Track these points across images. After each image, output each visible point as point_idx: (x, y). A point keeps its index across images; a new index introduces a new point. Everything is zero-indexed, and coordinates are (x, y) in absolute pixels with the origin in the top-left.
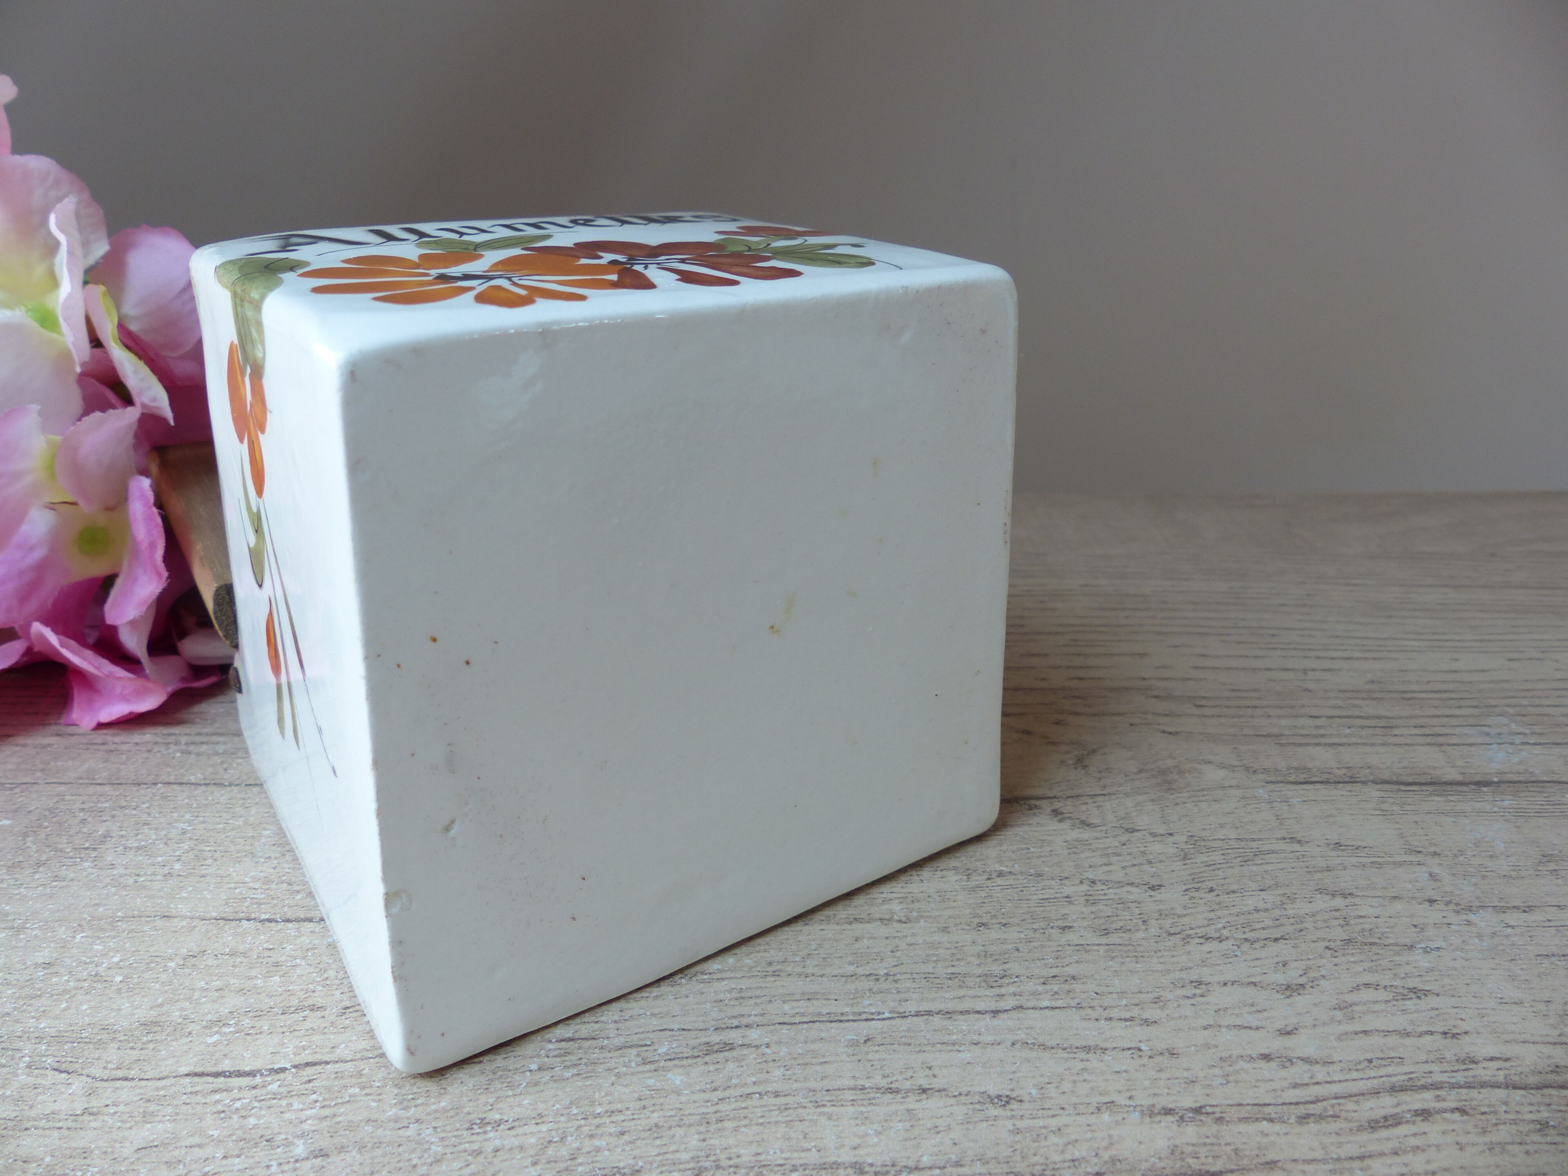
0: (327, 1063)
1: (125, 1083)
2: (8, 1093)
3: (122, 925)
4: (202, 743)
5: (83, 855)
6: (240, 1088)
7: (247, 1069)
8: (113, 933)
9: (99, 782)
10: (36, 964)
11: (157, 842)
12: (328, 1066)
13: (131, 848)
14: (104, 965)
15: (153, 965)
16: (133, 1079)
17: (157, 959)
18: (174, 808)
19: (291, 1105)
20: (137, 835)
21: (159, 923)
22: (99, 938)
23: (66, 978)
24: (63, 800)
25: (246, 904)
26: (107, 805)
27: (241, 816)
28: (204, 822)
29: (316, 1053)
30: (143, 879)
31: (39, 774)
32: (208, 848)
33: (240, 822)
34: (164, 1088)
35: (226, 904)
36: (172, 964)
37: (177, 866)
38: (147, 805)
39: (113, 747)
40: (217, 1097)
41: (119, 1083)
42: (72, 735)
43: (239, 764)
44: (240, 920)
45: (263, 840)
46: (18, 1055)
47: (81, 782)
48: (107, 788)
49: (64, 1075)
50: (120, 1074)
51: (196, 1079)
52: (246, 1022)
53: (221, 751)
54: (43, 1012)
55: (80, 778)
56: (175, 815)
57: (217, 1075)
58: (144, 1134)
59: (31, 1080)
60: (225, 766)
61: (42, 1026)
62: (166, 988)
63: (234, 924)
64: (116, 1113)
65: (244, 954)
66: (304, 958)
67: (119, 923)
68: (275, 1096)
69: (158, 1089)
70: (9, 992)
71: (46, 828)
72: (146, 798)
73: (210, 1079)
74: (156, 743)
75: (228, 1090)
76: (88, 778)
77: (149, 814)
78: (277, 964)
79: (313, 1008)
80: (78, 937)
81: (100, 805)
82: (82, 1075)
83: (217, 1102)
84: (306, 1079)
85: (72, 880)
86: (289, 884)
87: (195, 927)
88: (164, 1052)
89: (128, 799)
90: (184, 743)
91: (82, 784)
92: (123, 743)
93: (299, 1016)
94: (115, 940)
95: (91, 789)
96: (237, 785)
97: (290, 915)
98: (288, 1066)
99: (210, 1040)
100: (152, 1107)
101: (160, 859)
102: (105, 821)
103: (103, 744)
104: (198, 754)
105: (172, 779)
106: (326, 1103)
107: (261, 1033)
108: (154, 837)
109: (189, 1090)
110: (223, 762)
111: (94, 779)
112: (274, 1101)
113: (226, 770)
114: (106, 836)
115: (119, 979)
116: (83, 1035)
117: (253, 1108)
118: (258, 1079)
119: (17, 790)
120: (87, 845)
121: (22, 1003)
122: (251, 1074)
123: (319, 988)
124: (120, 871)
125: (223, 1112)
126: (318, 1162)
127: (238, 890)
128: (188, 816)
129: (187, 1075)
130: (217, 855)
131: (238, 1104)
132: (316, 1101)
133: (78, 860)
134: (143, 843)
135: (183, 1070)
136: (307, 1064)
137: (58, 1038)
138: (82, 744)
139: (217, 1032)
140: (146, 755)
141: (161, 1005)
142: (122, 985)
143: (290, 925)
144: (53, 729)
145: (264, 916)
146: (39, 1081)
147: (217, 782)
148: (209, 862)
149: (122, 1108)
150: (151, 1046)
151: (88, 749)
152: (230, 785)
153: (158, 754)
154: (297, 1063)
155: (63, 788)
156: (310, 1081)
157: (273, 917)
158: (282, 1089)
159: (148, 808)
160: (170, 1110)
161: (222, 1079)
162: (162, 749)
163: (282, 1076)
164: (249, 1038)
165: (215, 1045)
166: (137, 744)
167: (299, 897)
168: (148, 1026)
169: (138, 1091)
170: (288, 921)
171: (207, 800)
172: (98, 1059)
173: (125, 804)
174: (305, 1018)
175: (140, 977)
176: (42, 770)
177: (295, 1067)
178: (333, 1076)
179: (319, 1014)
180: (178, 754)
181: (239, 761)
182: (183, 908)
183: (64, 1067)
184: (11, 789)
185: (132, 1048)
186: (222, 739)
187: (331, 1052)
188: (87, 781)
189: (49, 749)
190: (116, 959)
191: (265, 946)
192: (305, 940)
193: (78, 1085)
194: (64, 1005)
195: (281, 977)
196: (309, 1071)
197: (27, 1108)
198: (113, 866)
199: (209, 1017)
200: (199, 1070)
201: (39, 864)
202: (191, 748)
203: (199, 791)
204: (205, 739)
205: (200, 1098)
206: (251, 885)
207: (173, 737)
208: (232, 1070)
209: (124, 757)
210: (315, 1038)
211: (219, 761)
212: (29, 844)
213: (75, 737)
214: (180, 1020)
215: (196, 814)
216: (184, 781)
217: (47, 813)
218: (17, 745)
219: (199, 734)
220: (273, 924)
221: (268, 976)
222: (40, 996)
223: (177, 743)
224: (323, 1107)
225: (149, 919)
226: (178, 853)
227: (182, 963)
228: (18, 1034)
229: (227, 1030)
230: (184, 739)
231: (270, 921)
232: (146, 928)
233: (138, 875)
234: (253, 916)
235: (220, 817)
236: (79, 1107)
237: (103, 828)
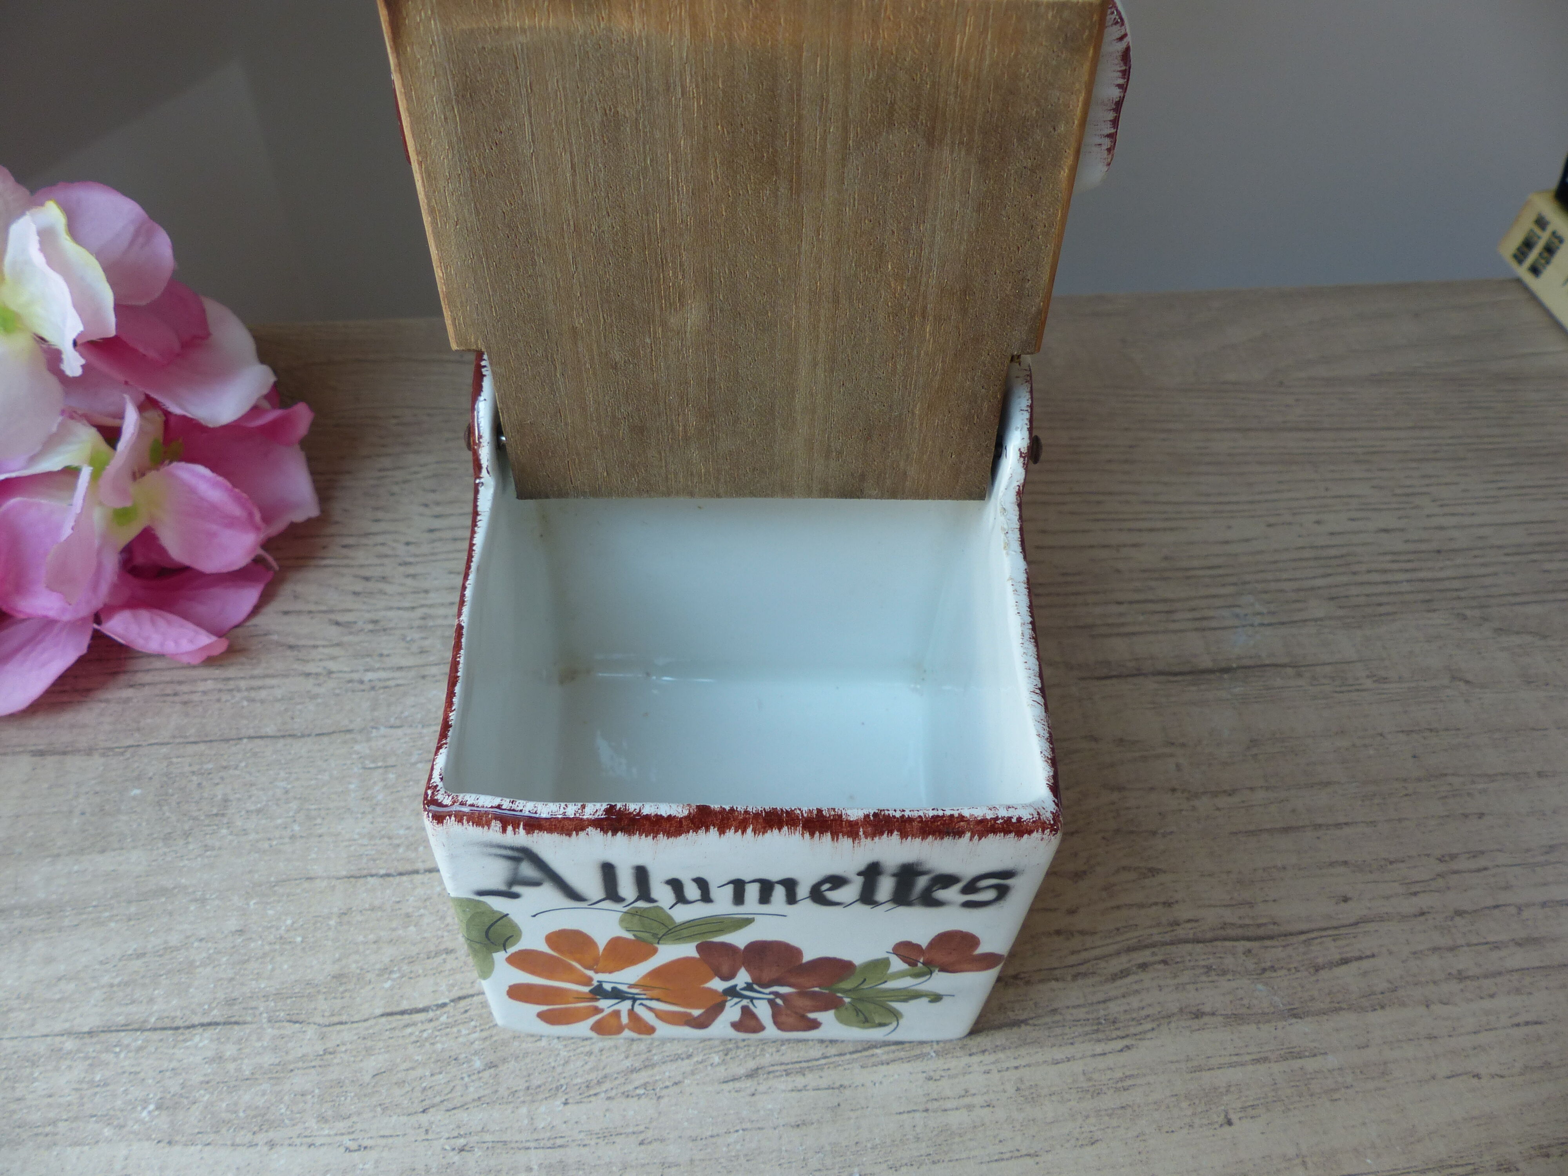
0: (472, 996)
1: (342, 1027)
2: (265, 1044)
3: (279, 890)
4: (260, 688)
5: (217, 822)
6: (422, 1022)
7: (421, 1006)
8: (276, 898)
9: (192, 739)
10: (231, 932)
11: (270, 803)
12: (475, 998)
13: (252, 812)
14: (283, 928)
15: (319, 925)
16: (346, 1023)
17: (320, 919)
18: (268, 765)
19: (459, 1031)
20: (250, 797)
21: (306, 885)
22: (267, 903)
23: (260, 942)
24: (171, 763)
25: (364, 861)
26: (210, 766)
27: (325, 771)
28: (297, 779)
29: (462, 989)
30: (274, 843)
31: (137, 735)
32: (313, 807)
33: (326, 777)
34: (371, 1027)
35: (349, 862)
36: (332, 923)
37: (296, 828)
38: (243, 764)
39: (186, 698)
40: (409, 1030)
41: (339, 1027)
42: (143, 685)
43: (300, 711)
44: (365, 876)
45: (353, 795)
46: (257, 1012)
47: (178, 740)
48: (202, 747)
49: (297, 1025)
50: (336, 1019)
51: (390, 1018)
52: (405, 968)
53: (279, 697)
54: (258, 974)
55: (174, 737)
56: (271, 772)
57: (403, 1013)
58: (373, 1063)
59: (276, 1032)
60: (290, 713)
61: (262, 986)
62: (337, 944)
63: (362, 881)
64: (346, 1051)
65: (380, 908)
66: (425, 907)
67: (276, 888)
68: (448, 1026)
69: (367, 1029)
70: (224, 959)
71: (172, 795)
72: (240, 756)
73: (399, 1017)
74: (220, 691)
75: (414, 1024)
76: (181, 737)
77: (250, 773)
78: (408, 915)
79: (448, 952)
80: (252, 903)
81: (205, 767)
82: (309, 1023)
83: (411, 1034)
84: (463, 1010)
85: (220, 848)
86: (390, 838)
87: (334, 886)
88: (358, 999)
89: (226, 757)
90: (244, 688)
91: (179, 743)
92: (192, 692)
93: (439, 960)
94: (281, 904)
95: (191, 749)
96: (309, 735)
97: (401, 869)
98: (447, 1001)
99: (387, 985)
100: (369, 1043)
101: (279, 821)
102: (217, 784)
103: (175, 694)
104: (262, 702)
105: (251, 732)
106: (483, 1027)
107: (419, 976)
108: (265, 798)
109: (389, 1027)
110: (286, 710)
111: (186, 737)
112: (448, 1030)
113: (293, 718)
115: (299, 939)
116: (297, 991)
117: (436, 1037)
118: (431, 1014)
119: (128, 755)
120: (215, 811)
121: (238, 968)
122: (425, 1010)
123: (446, 934)
124: (252, 836)
125: (418, 1041)
126: (492, 1070)
127: (352, 848)
128: (282, 774)
129: (382, 1015)
130: (323, 813)
131: (425, 1035)
132: (476, 1027)
133: (215, 827)
134: (259, 805)
135: (378, 1012)
136: (460, 998)
137: (279, 995)
138: (157, 695)
139: (389, 979)
140: (218, 705)
141: (339, 960)
142: (304, 945)
143: (405, 878)
144: (123, 679)
145: (382, 872)
146: (282, 1032)
147: (291, 732)
148: (319, 821)
149: (349, 1046)
150: (347, 994)
151: (164, 702)
152: (303, 736)
153: (228, 704)
154: (453, 998)
155: (164, 750)
156: (466, 1011)
157: (389, 872)
158: (450, 1020)
159: (246, 766)
160: (381, 1044)
161: (406, 1017)
162: (228, 697)
163: (446, 1009)
164: (412, 981)
165: (392, 988)
166: (204, 693)
167: (401, 850)
168: (339, 977)
169: (354, 1032)
170: (401, 874)
171: (290, 754)
172: (315, 1009)
173: (225, 764)
174: (445, 961)
175: (313, 937)
176: (138, 730)
177: (452, 1001)
178: (480, 1006)
179: (453, 956)
180: (245, 703)
181: (299, 707)
182: (317, 869)
183: (294, 1018)
184: (122, 754)
185: (335, 998)
186: (273, 682)
187: (472, 987)
188: (181, 740)
189: (131, 704)
190: (289, 922)
191: (394, 899)
192: (420, 891)
193: (311, 1032)
194: (270, 967)
195: (415, 926)
196: (463, 1003)
197: (284, 1054)
198: (245, 832)
199: (378, 966)
200: (388, 1010)
201: (187, 834)
202: (253, 694)
203: (281, 743)
204: (259, 683)
205: (397, 1033)
206: (360, 842)
207: (231, 682)
208: (411, 1007)
209: (200, 709)
210: (458, 976)
211: (283, 708)
212: (167, 814)
213: (147, 687)
214: (358, 971)
215: (288, 770)
216: (263, 734)
217: (165, 779)
218: (101, 701)
219: (253, 677)
220: (391, 879)
221: (406, 927)
222: (248, 960)
223: (239, 690)
224: (482, 1030)
225: (298, 882)
226: (291, 814)
227: (338, 920)
228: (249, 995)
229: (395, 976)
230: (243, 684)
231: (388, 875)
232: (299, 891)
233: (269, 839)
234: (374, 872)
235: (309, 772)
236: (320, 1049)
237: (219, 792)
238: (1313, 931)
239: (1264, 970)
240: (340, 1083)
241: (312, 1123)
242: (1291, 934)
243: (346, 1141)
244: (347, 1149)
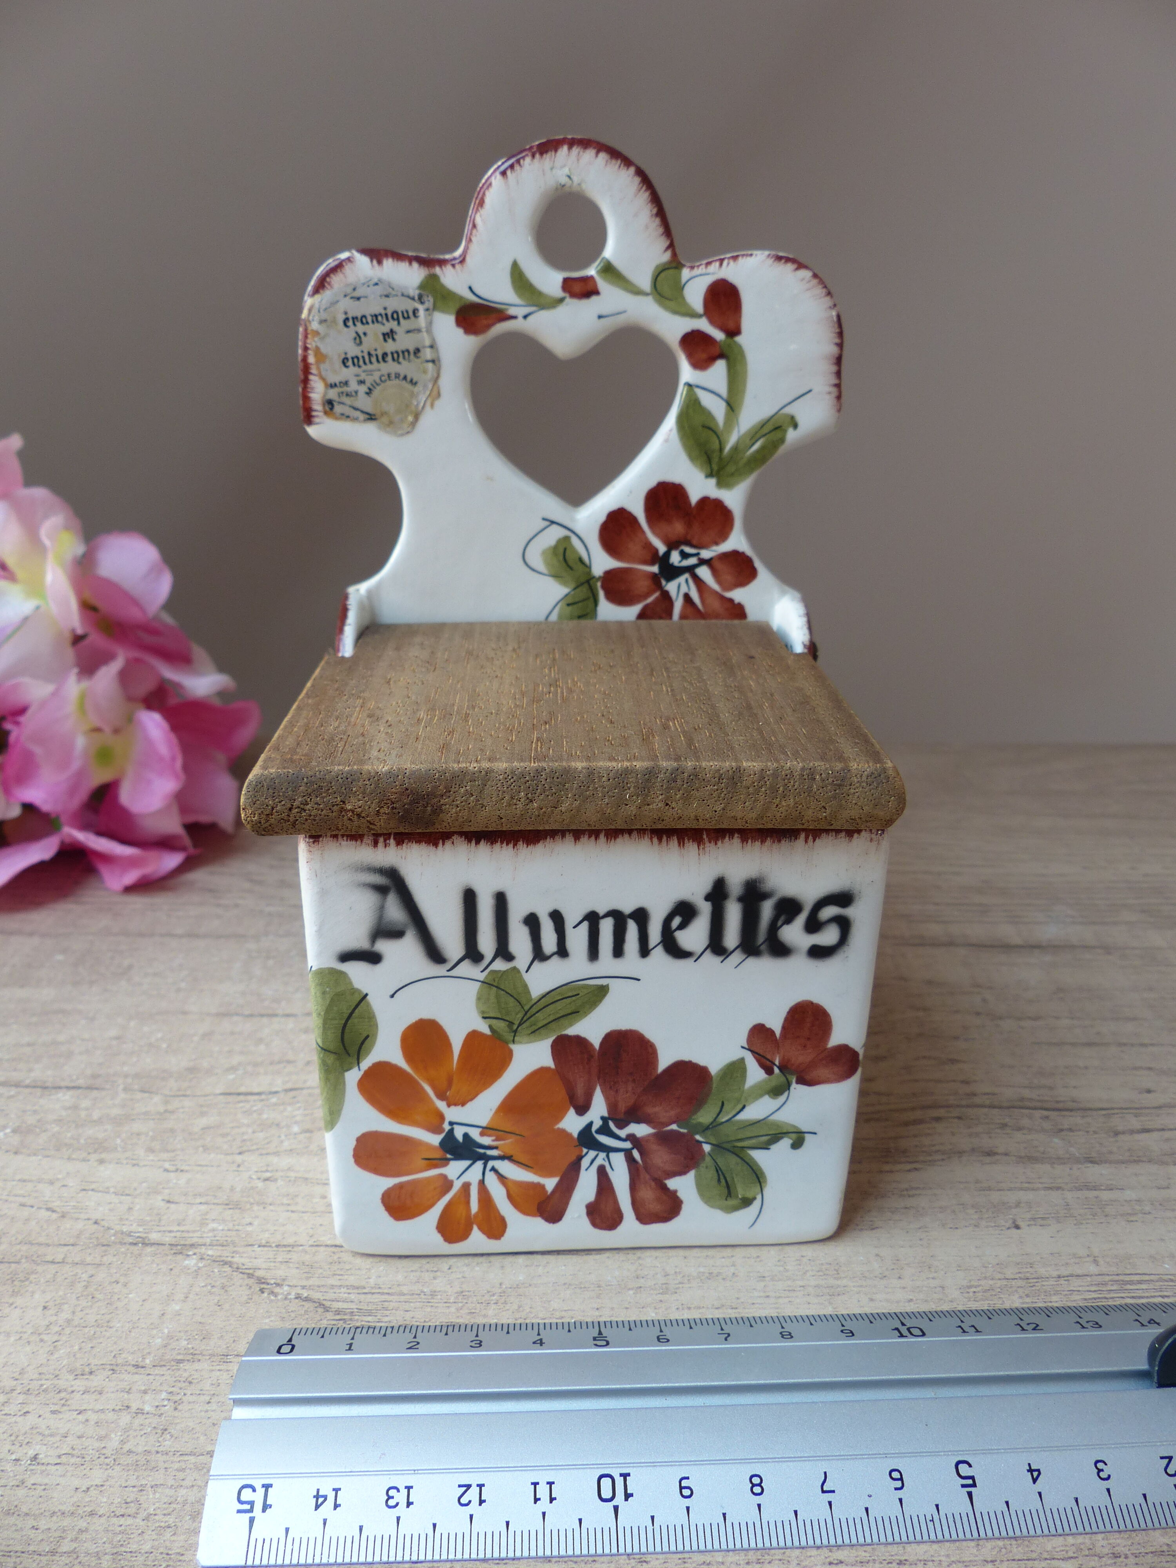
1: (185, 1098)
2: (116, 1102)
3: (158, 1017)
5: (118, 977)
6: (254, 1101)
7: (257, 1091)
8: (153, 1021)
9: (115, 933)
10: (110, 1037)
11: (165, 971)
13: (149, 974)
14: (153, 1039)
15: (184, 1039)
16: (189, 1096)
17: (186, 1036)
18: (171, 950)
19: (286, 1108)
20: (151, 966)
21: (181, 1016)
22: (145, 1024)
23: (131, 1045)
24: (94, 944)
25: (234, 1006)
26: (124, 948)
27: (217, 956)
28: (193, 959)
30: (162, 992)
31: (71, 928)
32: (200, 974)
33: (216, 959)
34: (209, 1100)
35: (221, 1006)
36: (195, 1039)
37: (183, 985)
38: (152, 948)
40: (242, 1104)
41: (181, 1098)
43: (207, 923)
44: (232, 1015)
45: (235, 970)
46: (116, 1084)
47: (102, 933)
48: (121, 937)
49: (147, 1094)
50: (181, 1093)
51: (228, 1096)
52: (250, 1069)
53: (193, 915)
54: (124, 1062)
56: (172, 954)
57: (240, 1094)
58: (204, 1121)
59: (128, 1096)
60: (198, 924)
61: (125, 1069)
62: (196, 1051)
63: (228, 1017)
64: (184, 1112)
65: (239, 1033)
66: (278, 1035)
67: (155, 1016)
68: (275, 1104)
69: (205, 1101)
70: (99, 1052)
71: (88, 961)
72: (150, 944)
73: (235, 1097)
75: (247, 1101)
76: (106, 931)
77: (154, 954)
78: (261, 1038)
79: (289, 1062)
80: (132, 1023)
81: (119, 948)
82: (157, 1094)
83: (242, 1107)
84: (293, 1096)
85: (116, 992)
86: (258, 995)
87: (204, 1019)
88: (204, 1083)
89: (138, 944)
91: (103, 935)
93: (282, 1065)
94: (156, 1025)
95: (111, 938)
96: (210, 937)
97: (263, 1012)
98: (281, 1090)
99: (231, 1077)
100: (205, 1109)
101: (170, 980)
102: (126, 957)
104: (178, 917)
105: (163, 932)
106: (307, 1107)
107: (260, 1074)
108: (162, 967)
109: (225, 1101)
110: (196, 922)
111: (110, 932)
112: (275, 1107)
113: (200, 927)
114: (130, 967)
115: (165, 1046)
116: (153, 1074)
117: (264, 1110)
118: (263, 1097)
119: (60, 938)
120: (119, 971)
121: (109, 1058)
122: (259, 1094)
123: (291, 1051)
124: (146, 987)
125: (247, 1111)
126: (308, 1135)
127: (226, 998)
128: (181, 955)
129: (221, 1094)
130: (208, 978)
131: (255, 1108)
132: (301, 1106)
133: (117, 980)
134: (156, 971)
135: (218, 1091)
136: (292, 1089)
137: (137, 1076)
139: (233, 1073)
141: (195, 1060)
142: (168, 1049)
145: (247, 1013)
146: (133, 1097)
147: (195, 934)
148: (203, 982)
149: (187, 1110)
150: (195, 1080)
155: (91, 937)
158: (280, 1101)
159: (153, 950)
160: (215, 1110)
161: (242, 1096)
163: (278, 1095)
164: (254, 1076)
165: (234, 1079)
168: (192, 1070)
169: (194, 1102)
172: (165, 1086)
173: (136, 947)
174: (285, 1067)
175: (177, 1045)
176: (74, 925)
179: (293, 1064)
180: (162, 917)
182: (193, 1008)
183: (146, 1090)
184: (57, 937)
185: (184, 1081)
186: (190, 907)
187: (305, 1083)
188: (106, 933)
189: (72, 912)
190: (159, 1036)
191: (251, 1029)
192: (276, 1026)
193: (157, 1099)
194: (135, 1059)
195: (266, 1045)
197: (130, 1109)
198: (140, 984)
199: (226, 1066)
200: (228, 1091)
201: (92, 982)
202: (171, 912)
203: (185, 939)
204: (178, 907)
205: (231, 1105)
206: (233, 996)
207: (155, 905)
208: (247, 1091)
209: (127, 918)
210: (294, 1076)
211: (193, 922)
212: (81, 971)
214: (209, 1067)
215: (186, 954)
216: (173, 934)
217: (86, 953)
220: (253, 1018)
221: (257, 1045)
222: (118, 1054)
223: (161, 909)
225: (173, 1014)
226: (181, 977)
227: (201, 1038)
228: (113, 1073)
229: (239, 1072)
230: (164, 907)
231: (251, 1016)
232: (173, 1019)
233: (159, 990)
234: (240, 1013)
235: (203, 956)
236: (161, 1109)
237: (126, 963)
238: (1113, 1109)
239: (1062, 1130)
240: (172, 1131)
241: (141, 1152)
242: (1090, 1109)
243: (167, 1165)
244: (166, 1170)
